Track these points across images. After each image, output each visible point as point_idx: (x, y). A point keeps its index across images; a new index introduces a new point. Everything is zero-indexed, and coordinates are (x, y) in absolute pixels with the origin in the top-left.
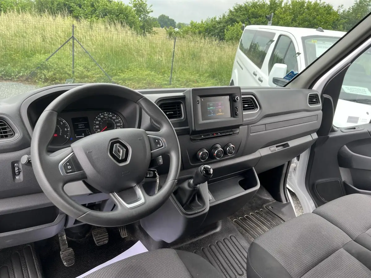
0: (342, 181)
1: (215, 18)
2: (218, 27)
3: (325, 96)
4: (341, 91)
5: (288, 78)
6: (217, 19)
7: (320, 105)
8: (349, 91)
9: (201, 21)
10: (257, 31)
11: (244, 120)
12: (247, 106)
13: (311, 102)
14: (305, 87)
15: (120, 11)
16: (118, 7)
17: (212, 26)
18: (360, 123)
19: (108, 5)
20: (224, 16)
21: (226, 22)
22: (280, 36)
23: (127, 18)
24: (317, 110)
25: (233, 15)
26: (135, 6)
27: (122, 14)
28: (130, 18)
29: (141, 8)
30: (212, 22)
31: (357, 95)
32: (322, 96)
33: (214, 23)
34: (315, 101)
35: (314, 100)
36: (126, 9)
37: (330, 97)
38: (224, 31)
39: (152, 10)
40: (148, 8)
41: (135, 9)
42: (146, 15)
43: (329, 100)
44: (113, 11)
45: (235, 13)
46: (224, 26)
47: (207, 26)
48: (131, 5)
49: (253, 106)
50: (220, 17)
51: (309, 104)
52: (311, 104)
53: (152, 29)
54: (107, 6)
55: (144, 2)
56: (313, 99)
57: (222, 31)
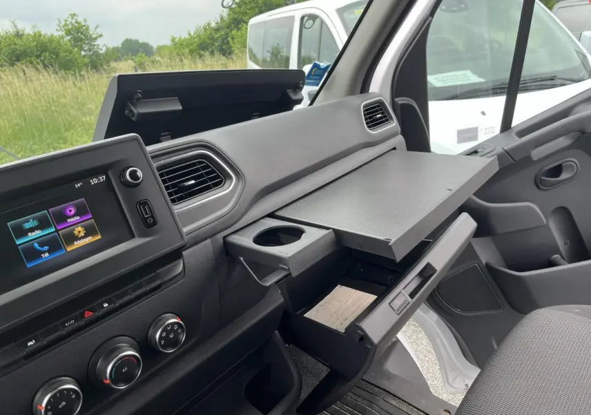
0: (482, 263)
1: (209, 24)
2: (218, 37)
3: (400, 101)
4: (429, 86)
5: (312, 81)
6: (213, 25)
7: (394, 125)
8: (440, 82)
9: (188, 33)
10: (266, 21)
11: (185, 230)
12: (193, 182)
13: (371, 122)
14: (351, 91)
15: (41, 47)
16: (35, 43)
17: (209, 38)
18: (483, 138)
19: (17, 42)
20: (222, 18)
21: (228, 27)
22: (302, 18)
23: (57, 56)
24: (392, 135)
25: (236, 13)
26: (68, 33)
27: (46, 52)
28: (62, 55)
29: (79, 34)
30: (206, 31)
31: (455, 87)
32: (394, 104)
33: (209, 32)
34: (381, 118)
35: (378, 116)
36: (51, 40)
37: (409, 99)
38: (228, 43)
39: (100, 34)
40: (92, 32)
41: (69, 38)
42: (93, 43)
43: (411, 106)
44: (28, 51)
45: (237, 10)
46: (227, 34)
47: (200, 39)
48: (62, 33)
49: (218, 177)
50: (216, 21)
51: (369, 127)
52: (374, 125)
53: (109, 66)
54: (15, 44)
55: (83, 23)
56: (375, 115)
57: (225, 41)
